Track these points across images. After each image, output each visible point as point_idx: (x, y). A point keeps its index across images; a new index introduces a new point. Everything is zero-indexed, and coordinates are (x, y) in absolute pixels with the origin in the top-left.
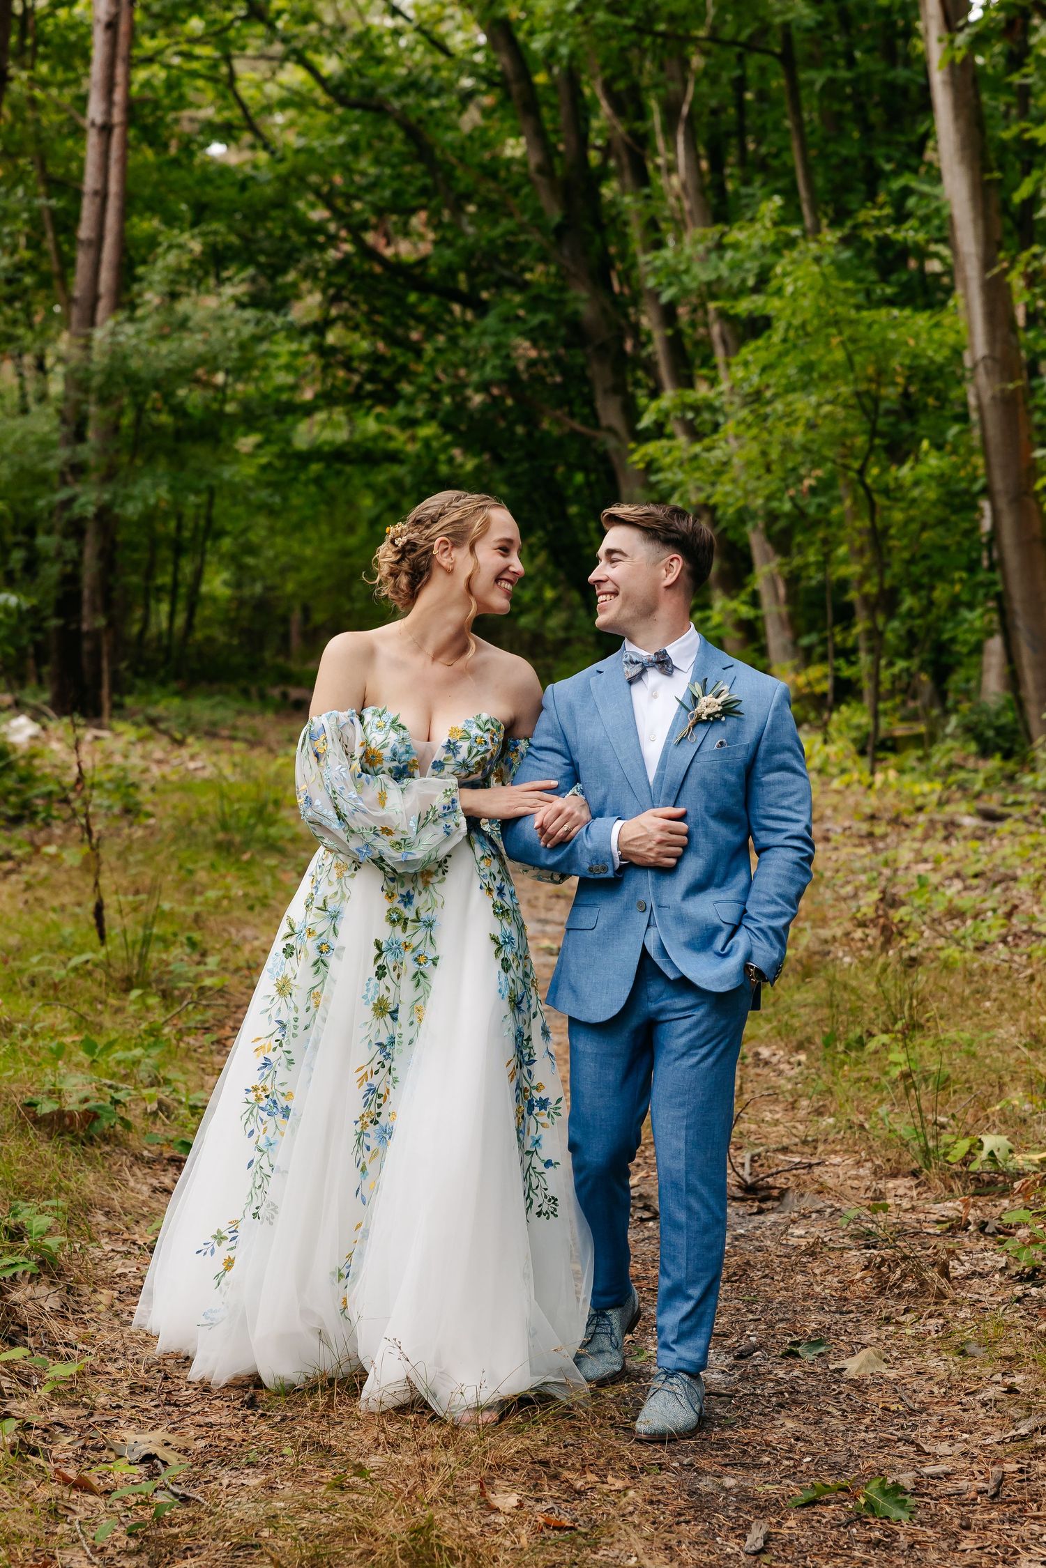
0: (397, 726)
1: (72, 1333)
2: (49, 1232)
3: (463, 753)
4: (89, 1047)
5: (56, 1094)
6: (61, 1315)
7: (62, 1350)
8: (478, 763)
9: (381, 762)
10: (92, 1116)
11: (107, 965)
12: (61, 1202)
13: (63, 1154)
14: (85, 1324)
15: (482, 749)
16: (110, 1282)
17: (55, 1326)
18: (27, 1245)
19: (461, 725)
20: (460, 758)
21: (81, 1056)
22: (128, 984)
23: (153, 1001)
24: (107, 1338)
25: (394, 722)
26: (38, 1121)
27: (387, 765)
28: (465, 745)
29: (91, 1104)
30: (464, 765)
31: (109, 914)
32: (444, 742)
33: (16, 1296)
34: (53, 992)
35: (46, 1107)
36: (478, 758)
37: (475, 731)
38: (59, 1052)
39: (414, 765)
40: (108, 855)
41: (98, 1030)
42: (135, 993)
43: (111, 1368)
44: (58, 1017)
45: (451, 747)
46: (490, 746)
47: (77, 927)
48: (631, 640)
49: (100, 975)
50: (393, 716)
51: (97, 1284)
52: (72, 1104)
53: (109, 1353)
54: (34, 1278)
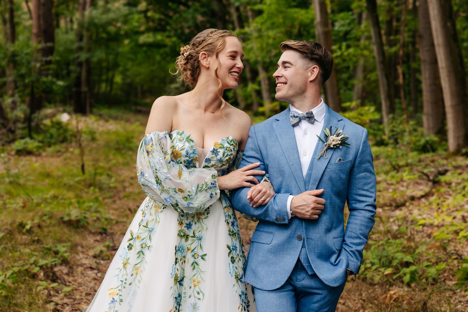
0: (189, 140)
1: (71, 279)
2: (66, 252)
3: (220, 155)
4: (78, 202)
5: (69, 215)
6: (68, 274)
7: (68, 284)
8: (227, 160)
9: (180, 157)
10: (78, 221)
11: (84, 180)
12: (69, 244)
13: (70, 231)
14: (74, 276)
15: (229, 153)
16: (82, 265)
17: (66, 277)
18: (59, 256)
19: (220, 141)
20: (219, 157)
21: (76, 205)
22: (90, 185)
23: (97, 190)
24: (80, 280)
25: (188, 138)
26: (64, 222)
27: (183, 159)
28: (221, 151)
29: (78, 218)
30: (220, 161)
31: (86, 167)
32: (212, 149)
33: (56, 269)
34: (70, 188)
35: (66, 219)
36: (227, 158)
37: (226, 145)
38: (71, 204)
39: (196, 159)
40: (86, 151)
41: (81, 197)
42: (92, 188)
43: (81, 288)
44: (71, 194)
45: (215, 152)
46: (233, 153)
47: (77, 170)
48: (293, 105)
49: (83, 183)
50: (187, 135)
51: (78, 266)
52: (73, 218)
53: (80, 285)
54: (61, 264)
